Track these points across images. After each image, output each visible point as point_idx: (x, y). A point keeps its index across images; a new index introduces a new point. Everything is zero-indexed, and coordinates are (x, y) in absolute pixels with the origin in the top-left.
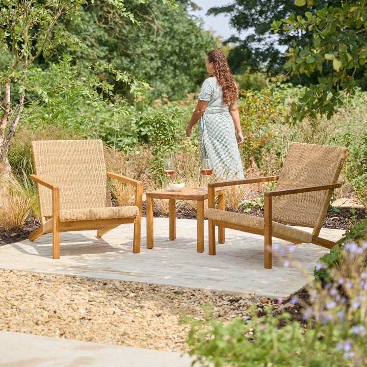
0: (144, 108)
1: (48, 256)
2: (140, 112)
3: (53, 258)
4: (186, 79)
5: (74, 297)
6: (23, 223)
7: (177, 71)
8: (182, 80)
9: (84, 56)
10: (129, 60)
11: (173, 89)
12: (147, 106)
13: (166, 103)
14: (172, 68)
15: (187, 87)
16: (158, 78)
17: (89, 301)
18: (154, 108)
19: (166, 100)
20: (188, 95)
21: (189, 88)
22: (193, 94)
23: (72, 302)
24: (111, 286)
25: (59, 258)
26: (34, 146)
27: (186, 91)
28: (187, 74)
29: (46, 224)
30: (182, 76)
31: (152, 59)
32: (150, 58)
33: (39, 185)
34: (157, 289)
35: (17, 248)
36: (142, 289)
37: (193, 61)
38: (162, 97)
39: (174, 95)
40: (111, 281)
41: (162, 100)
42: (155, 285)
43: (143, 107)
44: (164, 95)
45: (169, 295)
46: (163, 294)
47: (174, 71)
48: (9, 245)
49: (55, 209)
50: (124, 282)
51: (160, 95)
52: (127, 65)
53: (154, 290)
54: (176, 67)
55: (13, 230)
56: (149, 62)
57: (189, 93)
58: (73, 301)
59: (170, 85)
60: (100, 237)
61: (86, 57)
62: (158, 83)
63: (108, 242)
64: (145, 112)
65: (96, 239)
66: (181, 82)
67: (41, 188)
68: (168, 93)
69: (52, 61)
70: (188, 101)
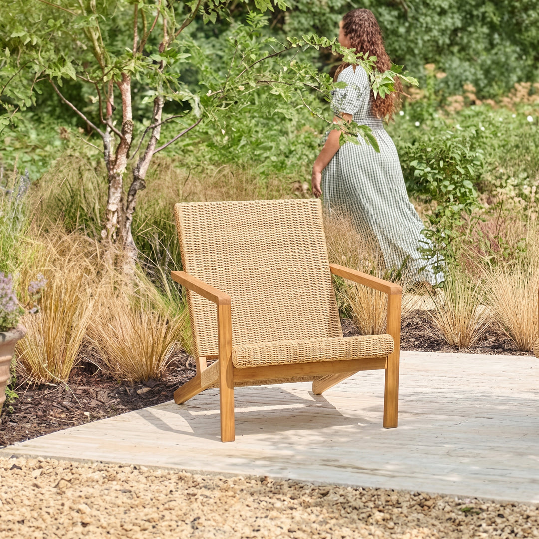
0: (426, 116)
1: (211, 435)
2: (417, 124)
3: (221, 440)
4: (514, 52)
5: (260, 522)
6: (162, 367)
7: (496, 36)
8: (506, 54)
9: (301, 7)
10: (395, 13)
11: (487, 72)
12: (431, 110)
13: (473, 103)
14: (485, 30)
15: (515, 69)
16: (455, 49)
17: (290, 531)
18: (447, 114)
19: (472, 97)
20: (516, 85)
21: (519, 73)
22: (528, 84)
23: (255, 533)
24: (336, 497)
25: (233, 440)
26: (181, 215)
27: (514, 78)
28: (514, 42)
29: (208, 372)
30: (505, 47)
31: (443, 13)
32: (438, 10)
33: (191, 292)
34: (429, 503)
35: (152, 419)
36: (398, 504)
37: (529, 16)
38: (464, 92)
39: (489, 84)
40: (337, 486)
41: (466, 98)
42: (425, 496)
43: (424, 113)
44: (470, 87)
45: (453, 515)
46: (440, 513)
47: (489, 36)
48: (133, 413)
49: (224, 342)
50: (364, 489)
51: (460, 86)
52: (392, 23)
53: (422, 505)
54: (493, 27)
55: (142, 381)
56: (436, 18)
57: (519, 80)
58: (258, 530)
59: (482, 66)
60: (319, 394)
61: (306, 10)
62: (456, 62)
63: (334, 404)
64: (428, 122)
65: (311, 398)
66: (503, 59)
67: (196, 299)
68: (476, 83)
69: (236, 18)
70: (517, 100)
